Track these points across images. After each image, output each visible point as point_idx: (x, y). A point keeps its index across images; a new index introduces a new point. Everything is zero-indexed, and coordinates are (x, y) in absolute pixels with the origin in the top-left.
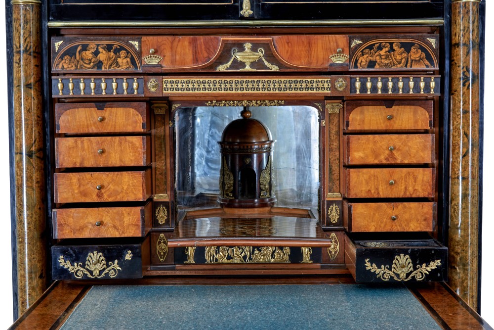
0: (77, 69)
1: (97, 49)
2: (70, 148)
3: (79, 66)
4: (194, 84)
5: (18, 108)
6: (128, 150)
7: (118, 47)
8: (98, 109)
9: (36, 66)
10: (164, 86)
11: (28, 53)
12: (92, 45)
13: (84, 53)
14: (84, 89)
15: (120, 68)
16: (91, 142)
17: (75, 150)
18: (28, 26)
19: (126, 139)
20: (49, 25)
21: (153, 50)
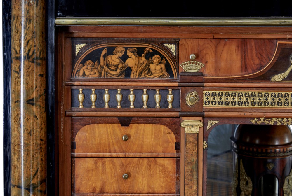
0: (100, 76)
1: (126, 53)
2: (89, 171)
3: (103, 73)
4: (242, 97)
5: (16, 129)
6: (158, 175)
7: (151, 51)
8: (123, 125)
9: (41, 75)
10: (205, 99)
11: (31, 59)
12: (120, 49)
13: (109, 58)
14: (109, 102)
15: (152, 76)
16: (114, 164)
17: (94, 173)
18: (31, 25)
19: (156, 161)
20: (58, 23)
21: (194, 55)
